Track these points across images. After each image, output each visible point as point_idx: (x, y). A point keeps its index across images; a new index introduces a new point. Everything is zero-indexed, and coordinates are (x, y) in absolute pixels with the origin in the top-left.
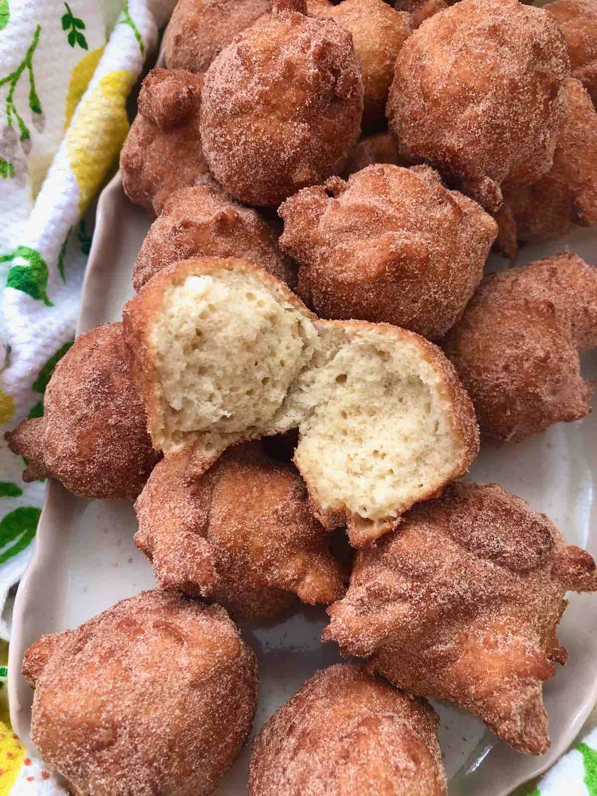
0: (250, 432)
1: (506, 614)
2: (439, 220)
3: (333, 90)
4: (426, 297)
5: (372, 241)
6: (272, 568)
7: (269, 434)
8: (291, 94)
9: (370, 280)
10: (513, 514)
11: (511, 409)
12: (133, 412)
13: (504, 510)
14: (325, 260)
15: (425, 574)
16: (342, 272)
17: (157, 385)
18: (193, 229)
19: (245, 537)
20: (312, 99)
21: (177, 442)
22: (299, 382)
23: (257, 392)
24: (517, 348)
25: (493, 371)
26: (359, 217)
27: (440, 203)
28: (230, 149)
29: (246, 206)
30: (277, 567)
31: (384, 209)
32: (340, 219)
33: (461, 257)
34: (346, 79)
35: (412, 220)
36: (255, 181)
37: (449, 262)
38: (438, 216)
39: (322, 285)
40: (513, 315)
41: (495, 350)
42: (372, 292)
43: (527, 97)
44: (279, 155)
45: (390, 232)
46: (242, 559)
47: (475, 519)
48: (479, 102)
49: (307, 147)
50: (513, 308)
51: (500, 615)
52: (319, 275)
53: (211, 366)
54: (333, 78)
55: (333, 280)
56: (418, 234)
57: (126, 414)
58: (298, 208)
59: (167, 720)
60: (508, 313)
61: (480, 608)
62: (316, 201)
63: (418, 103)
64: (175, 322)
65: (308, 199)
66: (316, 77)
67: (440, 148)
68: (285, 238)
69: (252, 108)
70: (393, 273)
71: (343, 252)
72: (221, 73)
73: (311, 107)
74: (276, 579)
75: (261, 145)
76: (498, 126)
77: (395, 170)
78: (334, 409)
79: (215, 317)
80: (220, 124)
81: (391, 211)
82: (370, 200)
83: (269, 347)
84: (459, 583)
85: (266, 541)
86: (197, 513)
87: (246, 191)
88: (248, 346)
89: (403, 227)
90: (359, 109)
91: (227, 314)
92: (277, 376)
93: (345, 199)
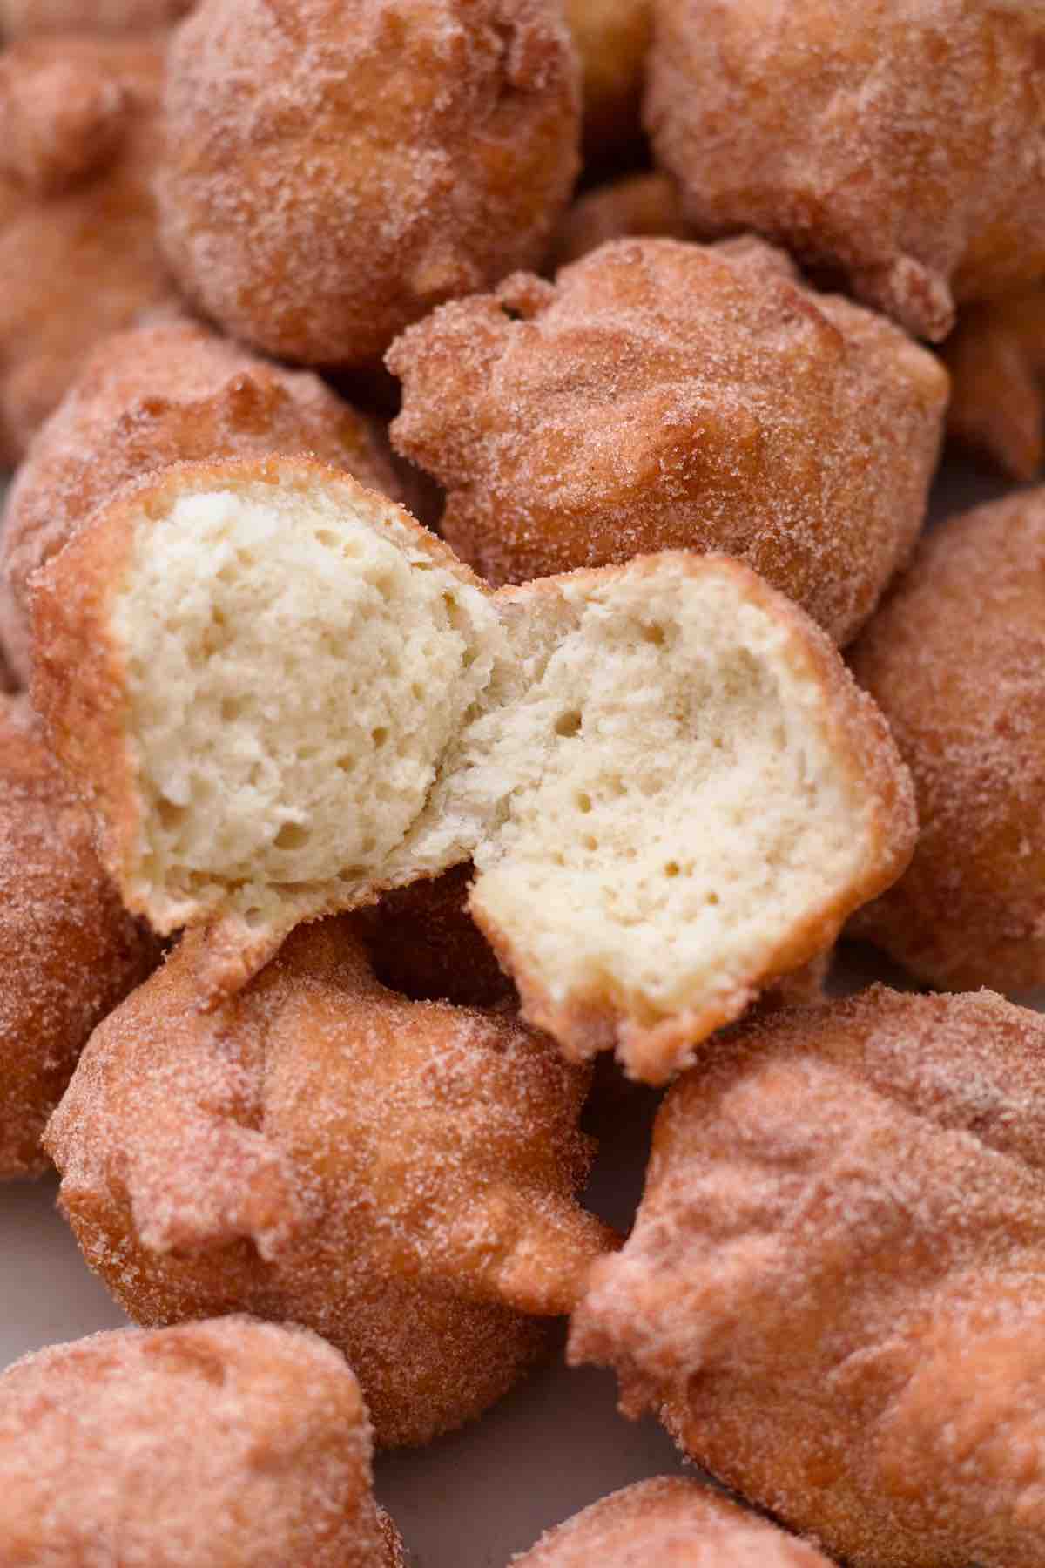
0: (350, 885)
1: (1023, 1269)
2: (783, 356)
3: (501, 71)
4: (767, 535)
5: (623, 407)
6: (429, 1224)
7: (400, 881)
8: (400, 85)
9: (625, 496)
10: (1025, 1032)
11: (1031, 837)
12: (28, 892)
13: (999, 1024)
14: (511, 464)
15: (809, 1154)
16: (556, 485)
17: (130, 742)
18: (172, 417)
19: (357, 1140)
20: (453, 95)
21: (178, 899)
22: (462, 748)
23: (363, 762)
24: (1027, 675)
25: (971, 739)
26: (586, 354)
27: (787, 320)
28: (252, 220)
29: (292, 364)
30: (442, 1219)
31: (646, 335)
32: (541, 365)
33: (850, 444)
34: (532, 45)
35: (715, 358)
36: (318, 296)
37: (816, 452)
38: (781, 348)
39: (508, 530)
40: (1012, 599)
41: (971, 685)
42: (634, 527)
43: (975, 67)
44: (375, 230)
45: (665, 386)
46: (352, 1195)
47: (928, 1038)
48: (857, 84)
49: (445, 206)
50: (1013, 580)
51: (1009, 1269)
52: (499, 504)
53: (250, 697)
54: (497, 44)
55: (534, 510)
56: (733, 389)
57: (10, 897)
58: (437, 347)
59: (201, 1535)
60: (1001, 595)
61: (955, 1248)
62: (481, 331)
63: (716, 94)
64: (164, 590)
65: (460, 325)
66: (459, 43)
67: (780, 194)
68: (405, 426)
69: (305, 123)
70: (678, 475)
71: (555, 437)
72: (220, 44)
73: (450, 112)
74: (442, 1252)
75: (332, 205)
76: (911, 136)
77: (670, 252)
78: (558, 791)
79: (253, 576)
80: (223, 165)
81: (663, 339)
82: (612, 319)
83: (381, 651)
84: (895, 1178)
85: (410, 1149)
86: (234, 1073)
87: (294, 324)
88: (334, 642)
89: (695, 372)
90: (567, 111)
91: (279, 570)
92: (408, 724)
93: (552, 322)
